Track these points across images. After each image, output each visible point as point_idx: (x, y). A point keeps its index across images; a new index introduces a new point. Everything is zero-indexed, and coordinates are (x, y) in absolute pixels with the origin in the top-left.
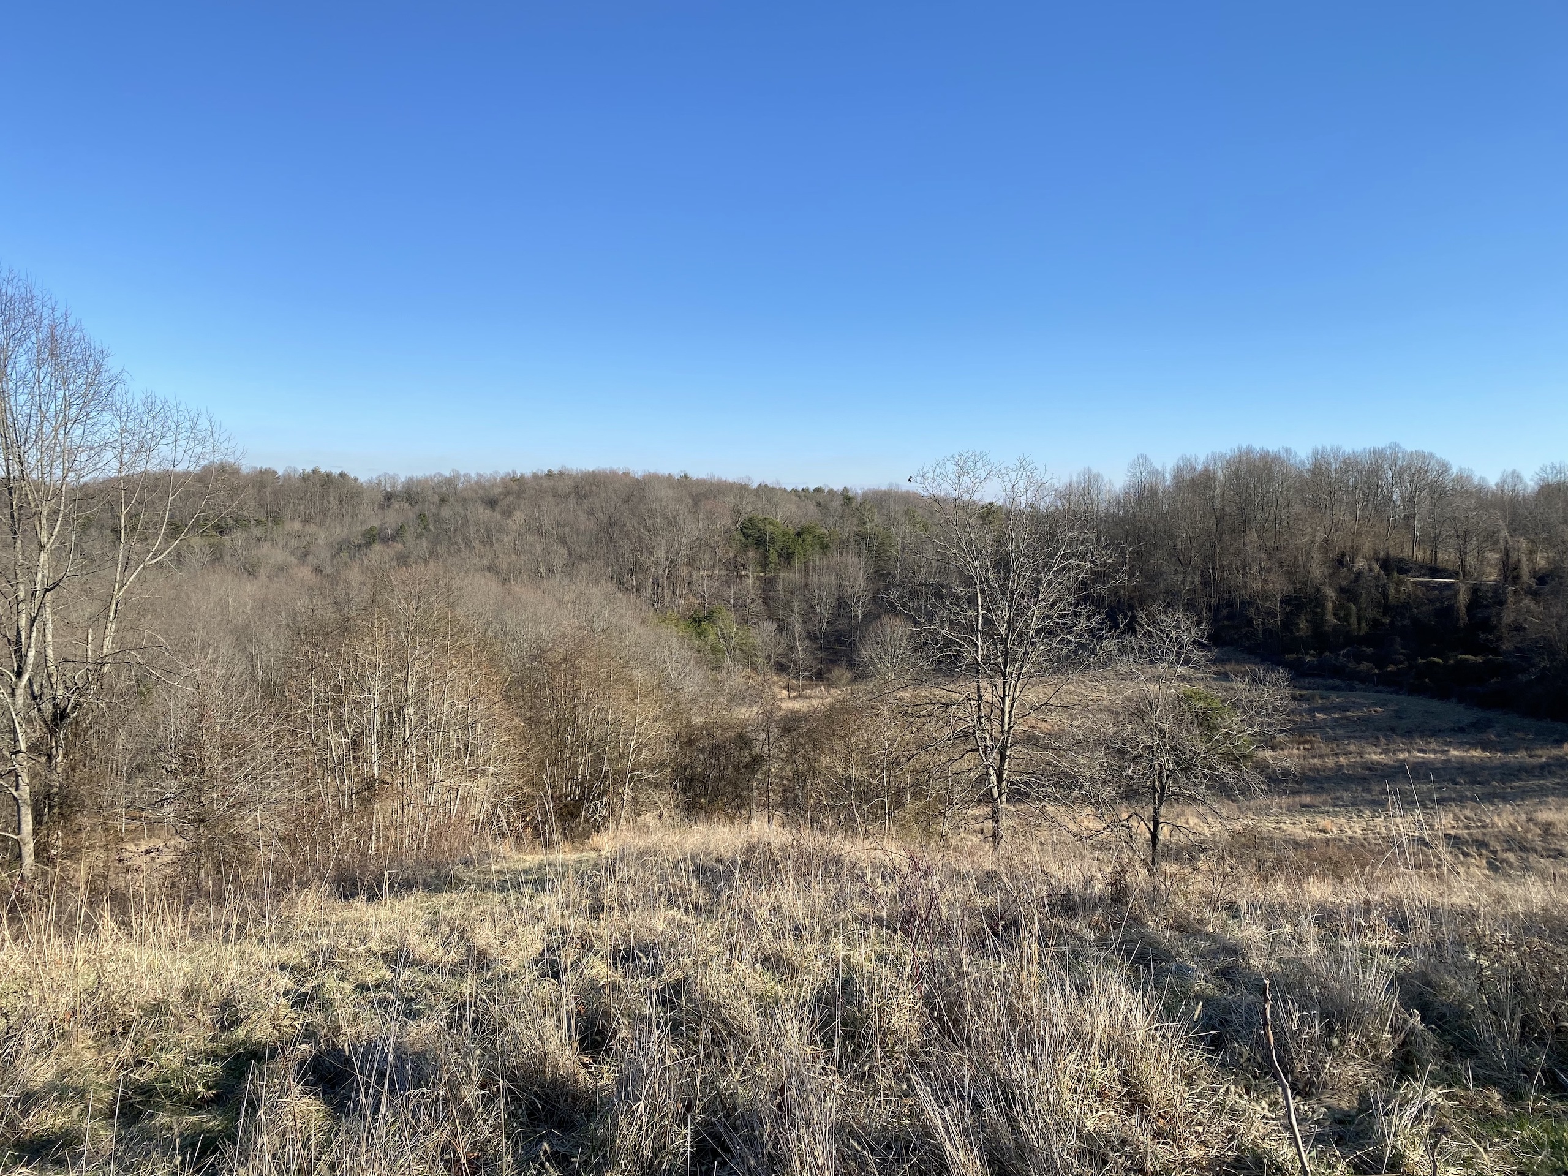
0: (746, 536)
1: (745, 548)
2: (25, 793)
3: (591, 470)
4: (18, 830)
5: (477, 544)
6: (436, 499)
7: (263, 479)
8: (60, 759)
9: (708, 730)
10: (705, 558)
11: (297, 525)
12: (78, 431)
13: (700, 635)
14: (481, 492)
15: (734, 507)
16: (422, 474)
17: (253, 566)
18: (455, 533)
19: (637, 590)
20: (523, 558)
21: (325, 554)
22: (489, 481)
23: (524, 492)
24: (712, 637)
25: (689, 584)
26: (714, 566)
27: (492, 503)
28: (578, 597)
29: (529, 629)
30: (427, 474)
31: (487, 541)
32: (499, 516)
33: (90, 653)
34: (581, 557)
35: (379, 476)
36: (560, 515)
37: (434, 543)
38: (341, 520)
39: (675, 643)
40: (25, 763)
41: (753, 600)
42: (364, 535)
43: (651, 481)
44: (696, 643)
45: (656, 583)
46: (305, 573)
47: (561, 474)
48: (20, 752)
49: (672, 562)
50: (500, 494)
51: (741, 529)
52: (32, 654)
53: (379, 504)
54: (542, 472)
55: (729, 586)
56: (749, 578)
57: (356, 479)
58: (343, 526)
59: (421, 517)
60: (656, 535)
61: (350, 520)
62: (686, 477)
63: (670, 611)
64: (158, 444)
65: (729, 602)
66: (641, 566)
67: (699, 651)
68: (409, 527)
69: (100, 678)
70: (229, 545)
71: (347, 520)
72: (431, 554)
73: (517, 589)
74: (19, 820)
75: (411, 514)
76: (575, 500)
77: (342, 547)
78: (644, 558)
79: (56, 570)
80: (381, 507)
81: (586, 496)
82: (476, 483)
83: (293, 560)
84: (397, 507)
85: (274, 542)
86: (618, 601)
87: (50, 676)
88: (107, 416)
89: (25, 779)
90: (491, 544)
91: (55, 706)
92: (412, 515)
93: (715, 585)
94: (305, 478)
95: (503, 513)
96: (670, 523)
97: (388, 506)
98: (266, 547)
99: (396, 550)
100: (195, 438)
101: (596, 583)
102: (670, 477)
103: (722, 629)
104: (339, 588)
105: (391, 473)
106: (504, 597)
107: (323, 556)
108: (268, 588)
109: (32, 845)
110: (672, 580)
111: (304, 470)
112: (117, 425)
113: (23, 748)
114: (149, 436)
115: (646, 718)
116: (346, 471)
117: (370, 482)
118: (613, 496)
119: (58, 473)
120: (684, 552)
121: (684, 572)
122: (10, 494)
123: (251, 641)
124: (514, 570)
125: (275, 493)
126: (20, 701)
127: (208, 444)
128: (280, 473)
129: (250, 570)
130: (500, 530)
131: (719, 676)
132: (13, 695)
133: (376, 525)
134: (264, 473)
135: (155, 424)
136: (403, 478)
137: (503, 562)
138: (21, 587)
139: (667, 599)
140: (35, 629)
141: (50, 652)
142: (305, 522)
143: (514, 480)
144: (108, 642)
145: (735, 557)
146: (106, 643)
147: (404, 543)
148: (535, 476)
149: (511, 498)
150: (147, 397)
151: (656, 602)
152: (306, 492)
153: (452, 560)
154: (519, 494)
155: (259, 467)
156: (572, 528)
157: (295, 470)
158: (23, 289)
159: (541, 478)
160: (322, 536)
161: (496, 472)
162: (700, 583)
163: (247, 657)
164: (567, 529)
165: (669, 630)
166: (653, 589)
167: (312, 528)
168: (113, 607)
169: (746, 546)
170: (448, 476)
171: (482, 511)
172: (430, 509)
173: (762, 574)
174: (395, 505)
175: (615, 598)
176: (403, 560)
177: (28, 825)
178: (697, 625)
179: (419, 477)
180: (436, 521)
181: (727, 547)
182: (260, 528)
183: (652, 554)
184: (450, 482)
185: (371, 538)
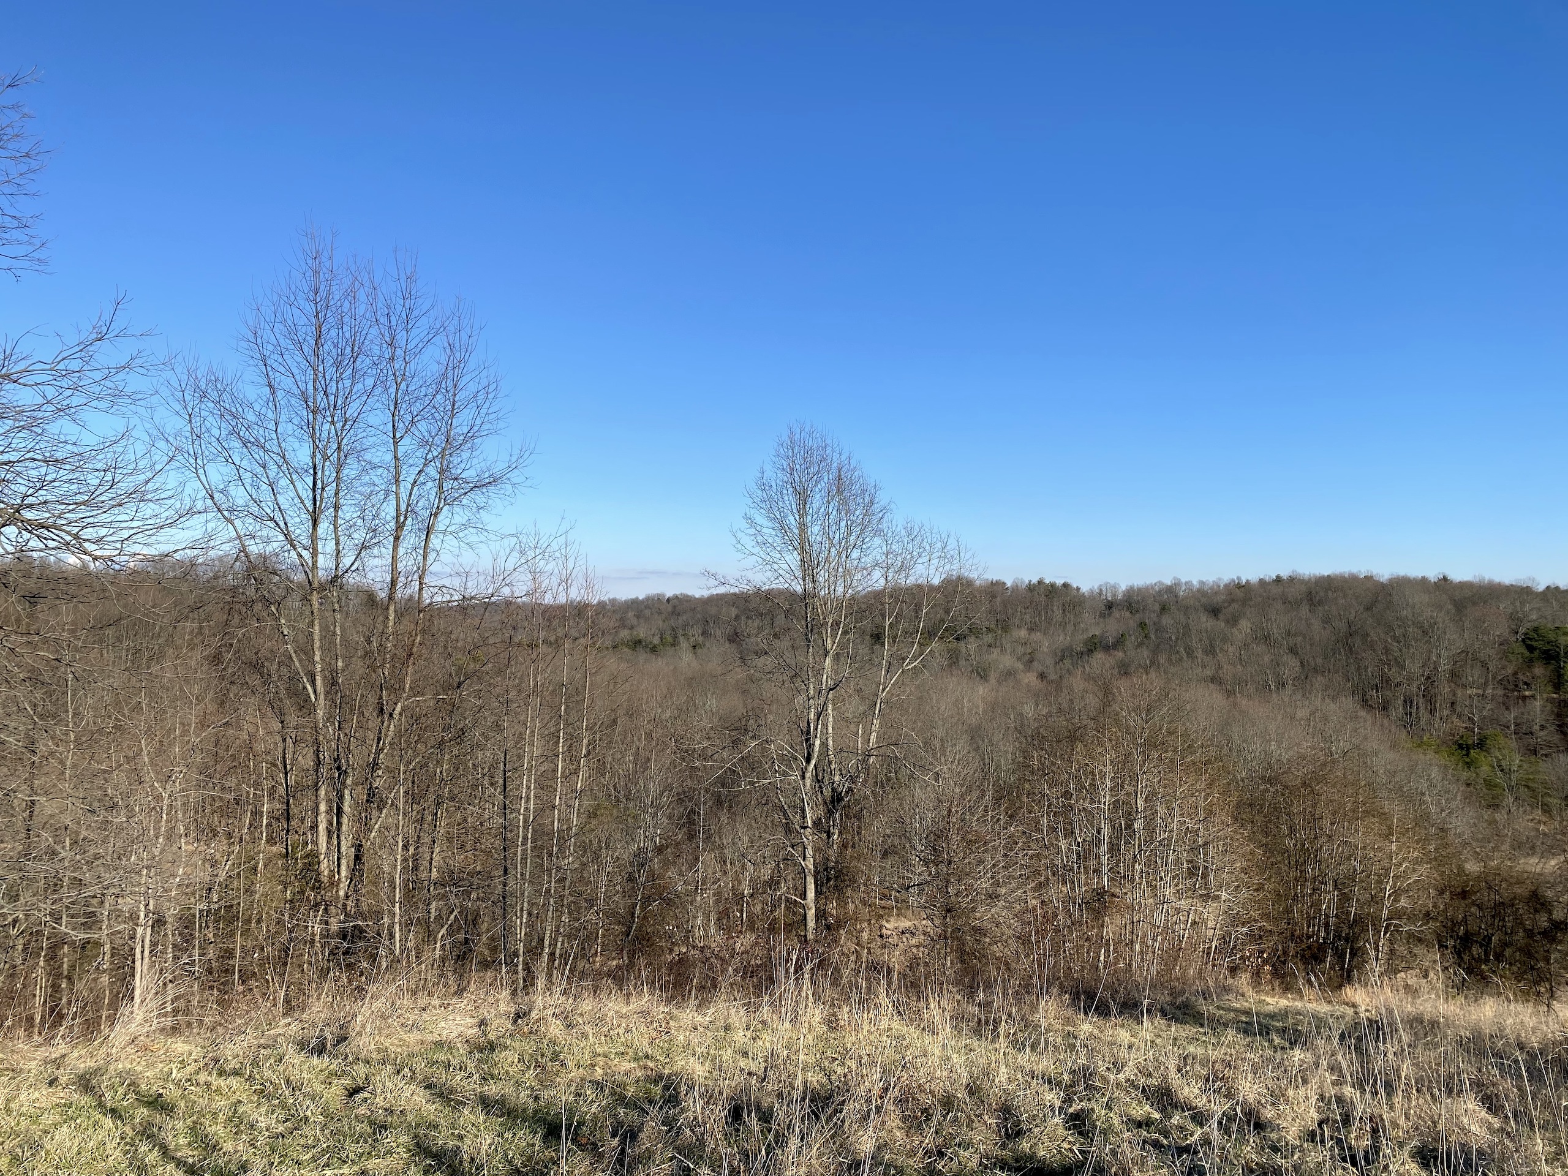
0: (1531, 649)
1: (1529, 663)
2: (810, 864)
3: (1326, 574)
4: (804, 895)
5: (1199, 654)
6: (1157, 607)
7: (995, 589)
8: (836, 837)
9: (1488, 881)
10: (1474, 674)
11: (1023, 633)
12: (855, 554)
13: (1468, 765)
14: (1204, 600)
15: (1512, 613)
16: (1142, 583)
17: (984, 671)
18: (1176, 642)
19: (1385, 708)
20: (1249, 669)
21: (1050, 661)
22: (1212, 588)
23: (1251, 599)
24: (1485, 769)
25: (1453, 704)
26: (1486, 683)
27: (1215, 612)
28: (1312, 713)
29: (1257, 746)
30: (1148, 583)
31: (1211, 650)
32: (1223, 625)
33: (860, 745)
34: (1316, 670)
35: (1101, 585)
36: (1291, 623)
37: (1156, 651)
38: (1065, 628)
39: (1435, 773)
40: (810, 838)
41: (1543, 727)
42: (1086, 643)
43: (1400, 584)
44: (1465, 775)
45: (1408, 701)
46: (1030, 679)
47: (1292, 579)
48: (807, 827)
49: (1428, 678)
50: (1224, 601)
51: (1523, 641)
52: (818, 743)
53: (1100, 613)
54: (1270, 577)
55: (1507, 709)
56: (1535, 699)
57: (1078, 589)
58: (1065, 634)
59: (1142, 625)
60: (1408, 646)
61: (1073, 628)
62: (1445, 579)
63: (1428, 734)
64: (915, 563)
65: (1508, 727)
66: (1388, 681)
67: (1468, 785)
68: (1130, 636)
69: (867, 770)
70: (964, 650)
71: (1070, 628)
72: (1152, 663)
73: (1244, 702)
74: (805, 888)
75: (1131, 622)
76: (1307, 607)
77: (1064, 655)
78: (1392, 672)
79: (836, 673)
80: (1103, 616)
81: (1320, 603)
82: (1199, 590)
83: (1020, 666)
84: (1118, 616)
85: (1003, 650)
86: (1362, 720)
87: (830, 763)
88: (877, 541)
89: (810, 852)
90: (1215, 655)
91: (833, 790)
92: (1132, 624)
93: (1489, 707)
94: (1031, 588)
95: (1227, 622)
96: (1425, 633)
97: (1110, 615)
98: (995, 653)
99: (1117, 658)
100: (945, 557)
101: (1334, 698)
102: (1424, 580)
103: (1499, 761)
104: (1063, 694)
105: (1112, 582)
106: (1229, 711)
107: (1048, 663)
108: (997, 691)
109: (813, 911)
110: (1430, 699)
111: (1030, 581)
112: (884, 548)
113: (810, 825)
114: (909, 556)
115: (1404, 859)
116: (1069, 581)
117: (1092, 591)
118: (1354, 602)
119: (840, 590)
120: (1444, 667)
121: (1445, 690)
122: (806, 608)
123: (983, 741)
124: (1240, 683)
125: (1005, 604)
126: (808, 782)
127: (955, 562)
128: (1009, 585)
129: (982, 674)
130: (1225, 639)
131: (1498, 816)
132: (803, 777)
133: (1097, 633)
134: (995, 584)
135: (913, 545)
136: (1123, 587)
137: (1228, 671)
138: (812, 686)
139: (1423, 721)
140: (820, 722)
141: (830, 743)
142: (1031, 630)
143: (1239, 586)
144: (873, 736)
145: (1515, 673)
146: (872, 737)
147: (1125, 652)
148: (1262, 582)
149: (1235, 606)
150: (907, 523)
151: (1408, 723)
152: (1031, 602)
153: (1172, 670)
154: (1245, 602)
155: (990, 579)
156: (1305, 637)
157: (1022, 582)
158: (820, 440)
159: (1269, 583)
160: (1046, 643)
161: (1220, 579)
162: (1467, 703)
163: (980, 756)
164: (1300, 639)
165: (1428, 757)
166: (1405, 708)
167: (1037, 636)
168: (878, 706)
169: (1531, 660)
170: (1169, 583)
171: (1205, 620)
172: (1151, 618)
173: (1555, 695)
174: (1116, 614)
175: (1357, 717)
176: (1124, 670)
177: (811, 894)
178: (1464, 752)
179: (1140, 586)
180: (1157, 630)
181: (1504, 662)
182: (990, 635)
183: (1403, 668)
184: (1171, 590)
185: (1093, 646)
